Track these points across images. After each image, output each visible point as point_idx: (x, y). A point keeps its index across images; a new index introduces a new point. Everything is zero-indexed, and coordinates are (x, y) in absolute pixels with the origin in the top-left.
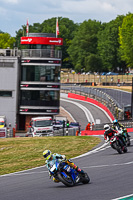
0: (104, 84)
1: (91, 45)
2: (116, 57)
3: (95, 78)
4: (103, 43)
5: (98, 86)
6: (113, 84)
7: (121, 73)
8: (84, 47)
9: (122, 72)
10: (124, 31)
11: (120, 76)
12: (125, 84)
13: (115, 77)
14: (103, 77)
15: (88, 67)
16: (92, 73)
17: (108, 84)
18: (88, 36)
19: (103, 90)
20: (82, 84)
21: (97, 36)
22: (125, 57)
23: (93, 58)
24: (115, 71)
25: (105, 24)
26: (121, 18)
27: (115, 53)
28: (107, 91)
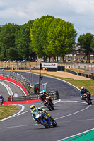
0: (20, 69)
1: (11, 41)
2: (28, 49)
3: (13, 64)
4: (19, 40)
5: (16, 70)
6: (26, 68)
7: (31, 60)
8: (5, 43)
9: (33, 60)
10: (34, 31)
11: (31, 63)
12: (34, 69)
13: (27, 63)
14: (19, 64)
15: (8, 56)
16: (11, 61)
17: (23, 69)
18: (8, 35)
19: (19, 73)
20: (5, 69)
21: (15, 34)
22: (34, 50)
23: (12, 51)
24: (28, 59)
25: (20, 26)
26: (31, 22)
27: (27, 46)
28: (22, 73)
